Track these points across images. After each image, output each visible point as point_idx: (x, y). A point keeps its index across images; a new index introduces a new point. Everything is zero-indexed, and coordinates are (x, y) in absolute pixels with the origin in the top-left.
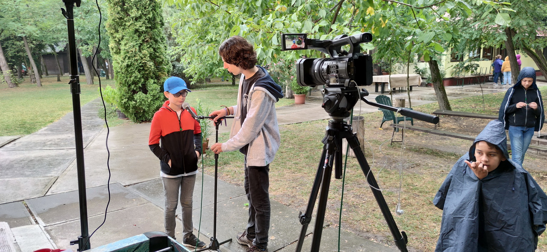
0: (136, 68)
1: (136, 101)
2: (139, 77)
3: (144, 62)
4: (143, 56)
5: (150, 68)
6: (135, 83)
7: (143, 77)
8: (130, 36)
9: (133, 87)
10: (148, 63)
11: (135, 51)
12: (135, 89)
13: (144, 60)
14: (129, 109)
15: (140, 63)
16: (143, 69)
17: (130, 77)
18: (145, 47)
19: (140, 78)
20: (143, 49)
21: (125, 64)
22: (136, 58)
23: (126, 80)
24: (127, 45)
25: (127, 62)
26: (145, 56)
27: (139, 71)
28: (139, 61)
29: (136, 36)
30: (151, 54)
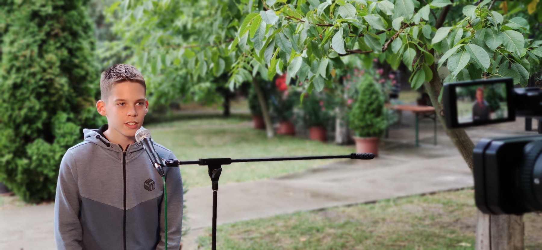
0: (33, 90)
1: (30, 158)
2: (37, 107)
3: (48, 77)
4: (46, 66)
5: (61, 89)
6: (29, 120)
7: (46, 109)
8: (22, 26)
9: (24, 129)
10: (57, 79)
11: (31, 57)
12: (29, 132)
13: (49, 74)
14: (16, 175)
15: (41, 79)
16: (47, 93)
17: (20, 109)
18: (52, 48)
19: (40, 111)
20: (47, 52)
21: (10, 82)
22: (33, 70)
23: (10, 116)
24: (16, 45)
25: (14, 78)
26: (51, 64)
27: (39, 97)
28: (39, 77)
29: (33, 26)
30: (62, 61)
